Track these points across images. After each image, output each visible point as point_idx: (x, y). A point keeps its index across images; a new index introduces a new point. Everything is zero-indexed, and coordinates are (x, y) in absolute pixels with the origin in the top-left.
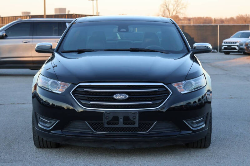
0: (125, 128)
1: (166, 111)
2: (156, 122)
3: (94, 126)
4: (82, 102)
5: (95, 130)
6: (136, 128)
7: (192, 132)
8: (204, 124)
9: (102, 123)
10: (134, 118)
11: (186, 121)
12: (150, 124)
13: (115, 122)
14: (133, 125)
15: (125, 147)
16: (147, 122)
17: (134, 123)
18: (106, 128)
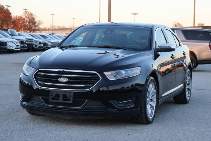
0: (63, 103)
1: (95, 92)
2: (87, 100)
3: (45, 100)
4: (39, 82)
5: (46, 103)
6: (71, 103)
7: (117, 110)
8: (133, 104)
9: (49, 98)
10: (70, 96)
11: (111, 101)
12: (83, 102)
13: (58, 98)
14: (69, 101)
15: (68, 118)
16: (81, 100)
17: (70, 100)
18: (51, 102)
